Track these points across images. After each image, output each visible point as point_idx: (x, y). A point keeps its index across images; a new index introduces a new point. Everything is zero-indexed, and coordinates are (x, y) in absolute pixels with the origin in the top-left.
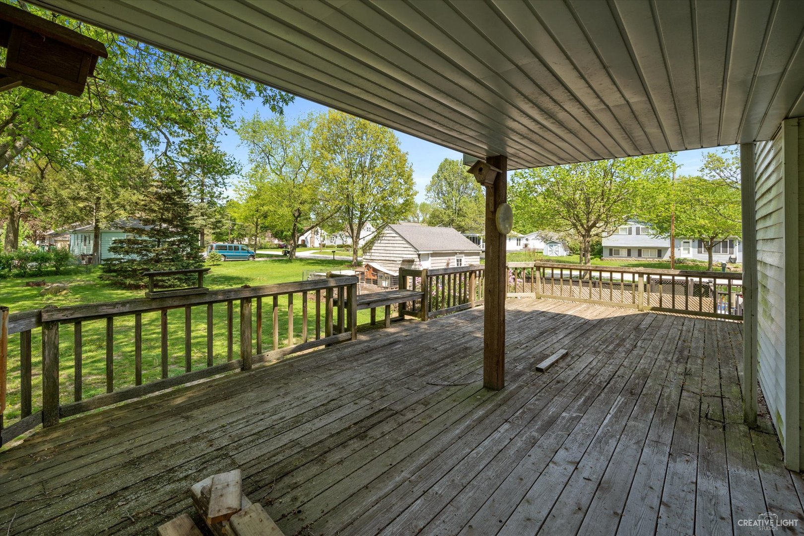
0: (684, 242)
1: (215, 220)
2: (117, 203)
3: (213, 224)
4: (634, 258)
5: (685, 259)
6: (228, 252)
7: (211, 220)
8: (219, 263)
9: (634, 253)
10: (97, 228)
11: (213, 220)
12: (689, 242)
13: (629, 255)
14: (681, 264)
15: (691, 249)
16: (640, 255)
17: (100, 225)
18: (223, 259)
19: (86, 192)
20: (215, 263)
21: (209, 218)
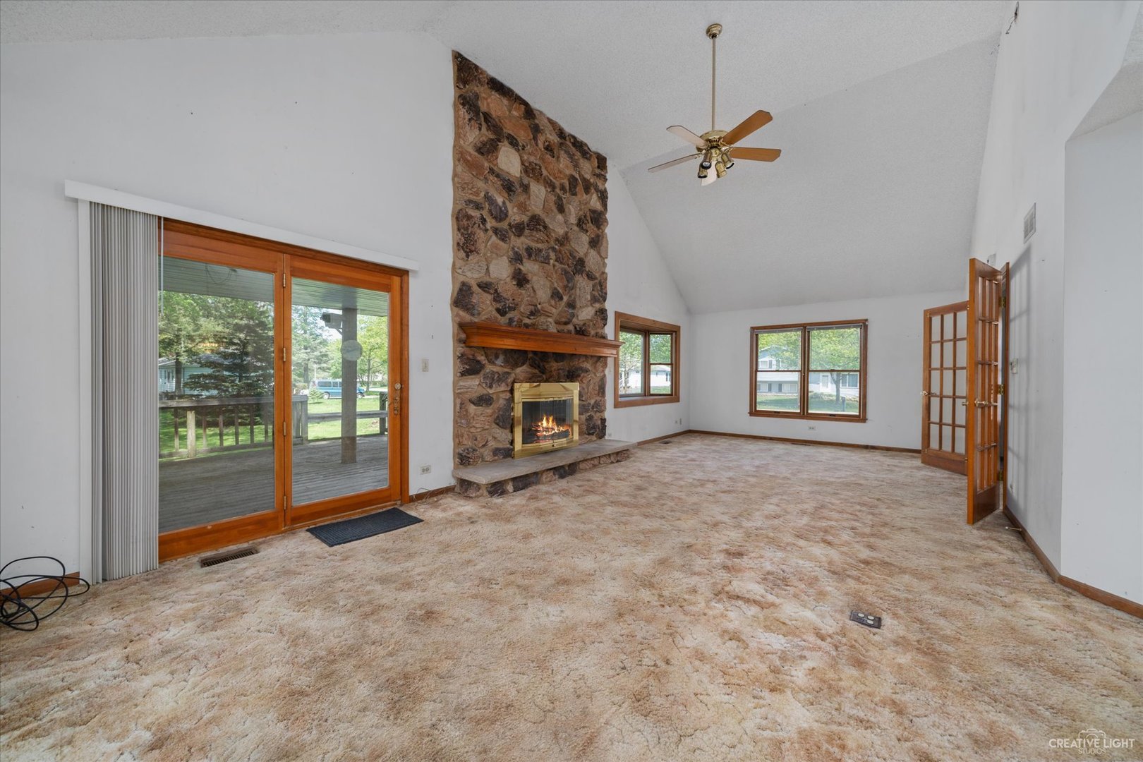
0: (823, 376)
1: (319, 354)
2: (199, 335)
3: (317, 358)
4: (774, 394)
5: (822, 394)
6: (332, 389)
7: (315, 353)
8: (320, 401)
9: (775, 388)
10: (178, 363)
11: (317, 353)
12: (827, 376)
13: (770, 390)
14: (817, 400)
15: (829, 384)
16: (780, 390)
17: (181, 359)
18: (326, 397)
19: (163, 323)
20: (316, 401)
21: (313, 351)
